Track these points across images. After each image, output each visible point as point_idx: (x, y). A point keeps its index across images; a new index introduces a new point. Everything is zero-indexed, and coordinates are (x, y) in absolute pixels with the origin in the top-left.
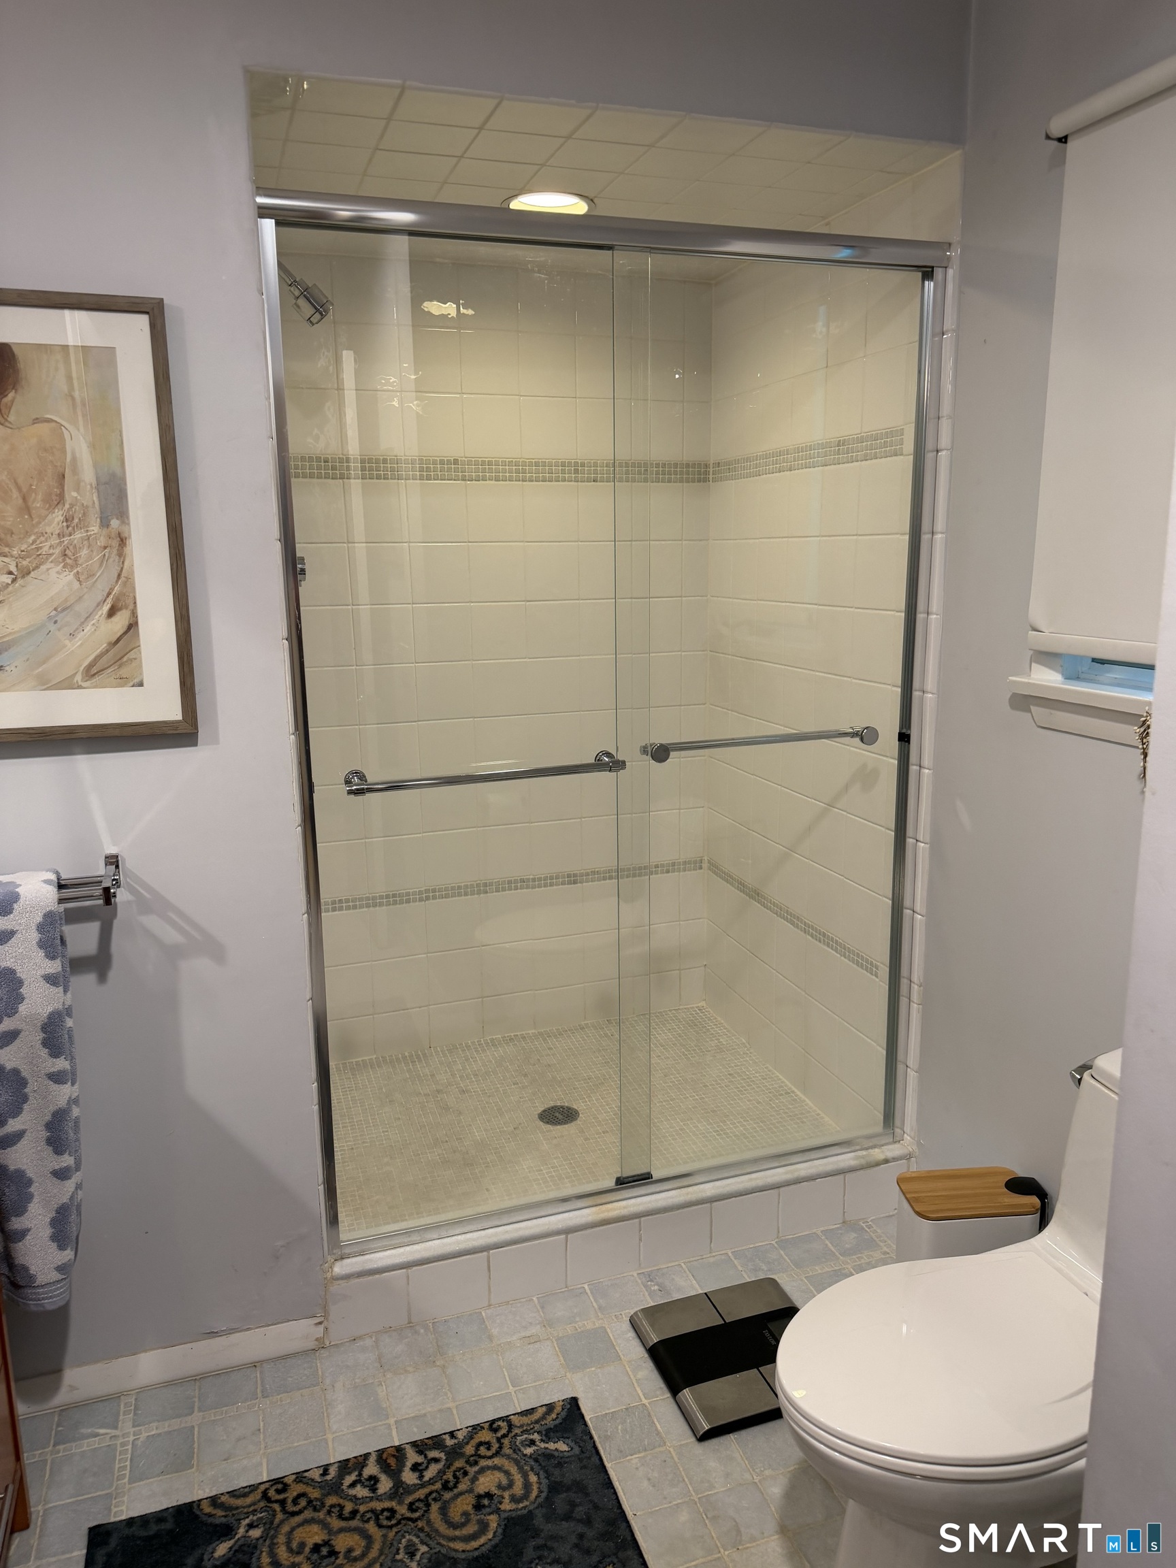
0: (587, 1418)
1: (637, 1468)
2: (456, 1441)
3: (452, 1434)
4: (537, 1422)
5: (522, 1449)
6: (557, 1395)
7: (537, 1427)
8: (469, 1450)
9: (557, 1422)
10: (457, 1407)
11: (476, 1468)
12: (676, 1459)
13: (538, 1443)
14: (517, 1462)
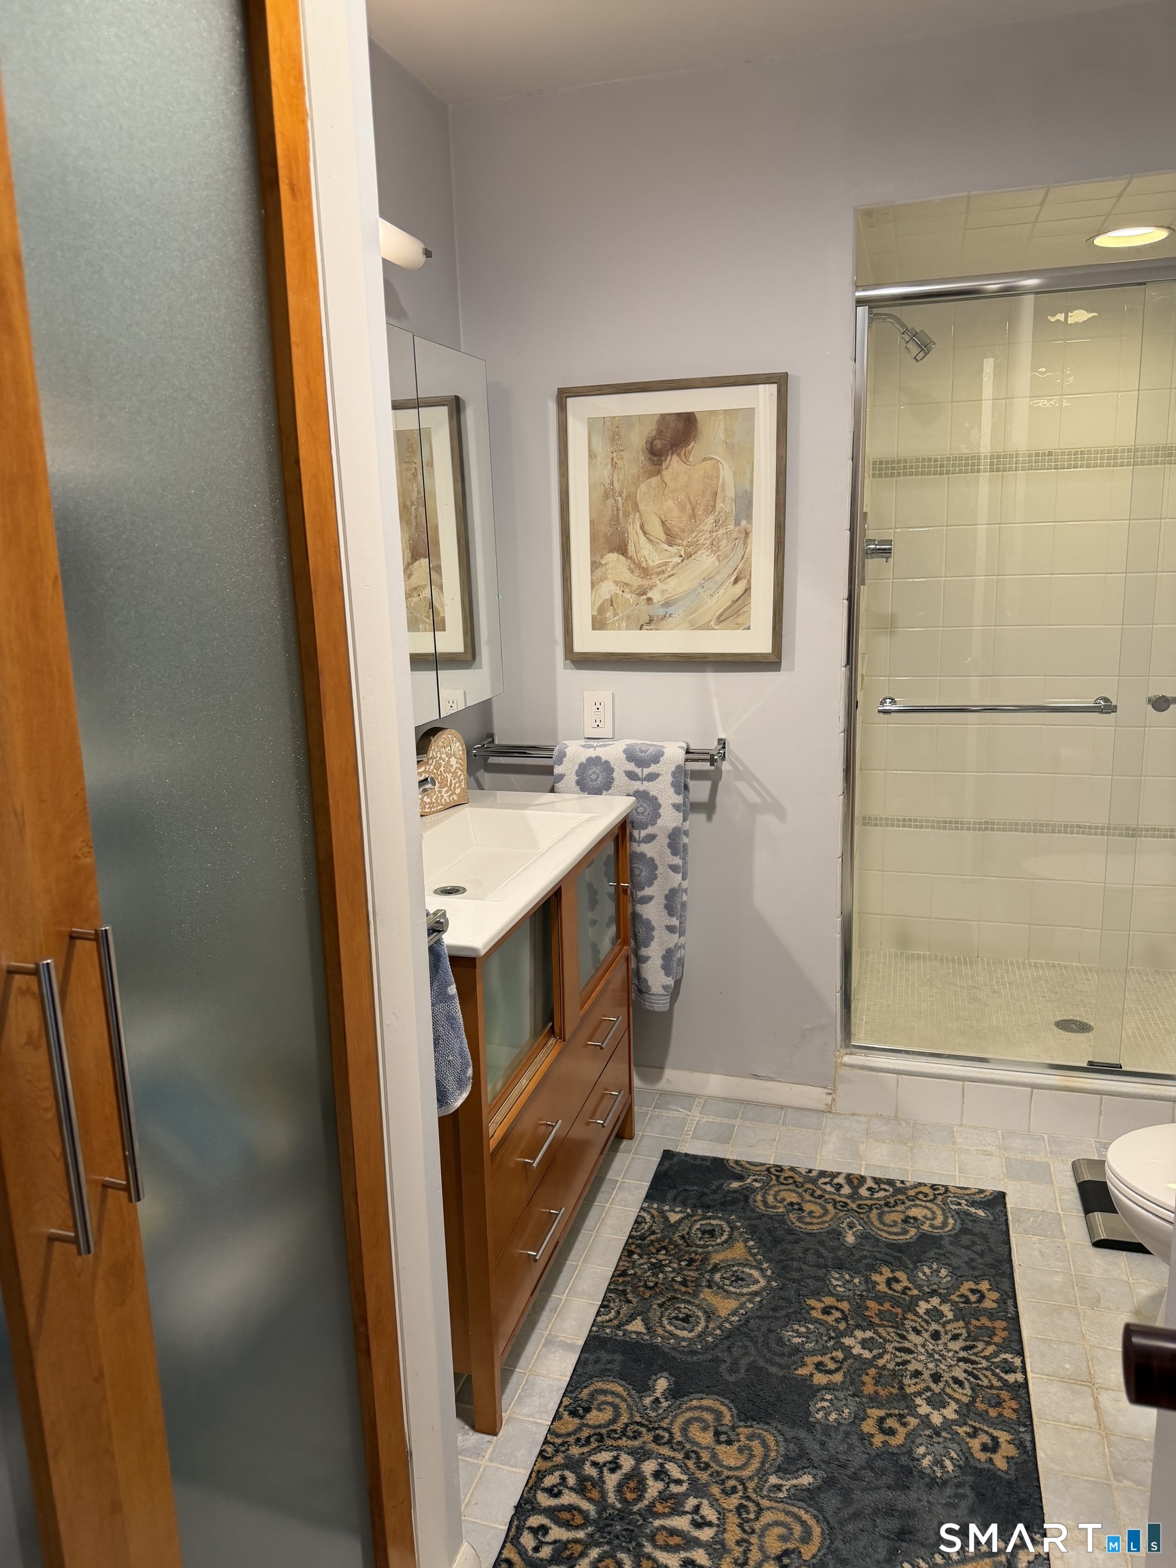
0: (1008, 1206)
1: (1034, 1243)
2: (904, 1186)
3: (902, 1182)
4: (967, 1195)
5: (950, 1204)
6: (991, 1186)
7: (966, 1197)
8: (912, 1193)
9: (983, 1200)
10: (913, 1170)
11: (912, 1203)
12: (1069, 1249)
13: (963, 1205)
14: (943, 1210)
